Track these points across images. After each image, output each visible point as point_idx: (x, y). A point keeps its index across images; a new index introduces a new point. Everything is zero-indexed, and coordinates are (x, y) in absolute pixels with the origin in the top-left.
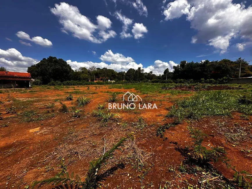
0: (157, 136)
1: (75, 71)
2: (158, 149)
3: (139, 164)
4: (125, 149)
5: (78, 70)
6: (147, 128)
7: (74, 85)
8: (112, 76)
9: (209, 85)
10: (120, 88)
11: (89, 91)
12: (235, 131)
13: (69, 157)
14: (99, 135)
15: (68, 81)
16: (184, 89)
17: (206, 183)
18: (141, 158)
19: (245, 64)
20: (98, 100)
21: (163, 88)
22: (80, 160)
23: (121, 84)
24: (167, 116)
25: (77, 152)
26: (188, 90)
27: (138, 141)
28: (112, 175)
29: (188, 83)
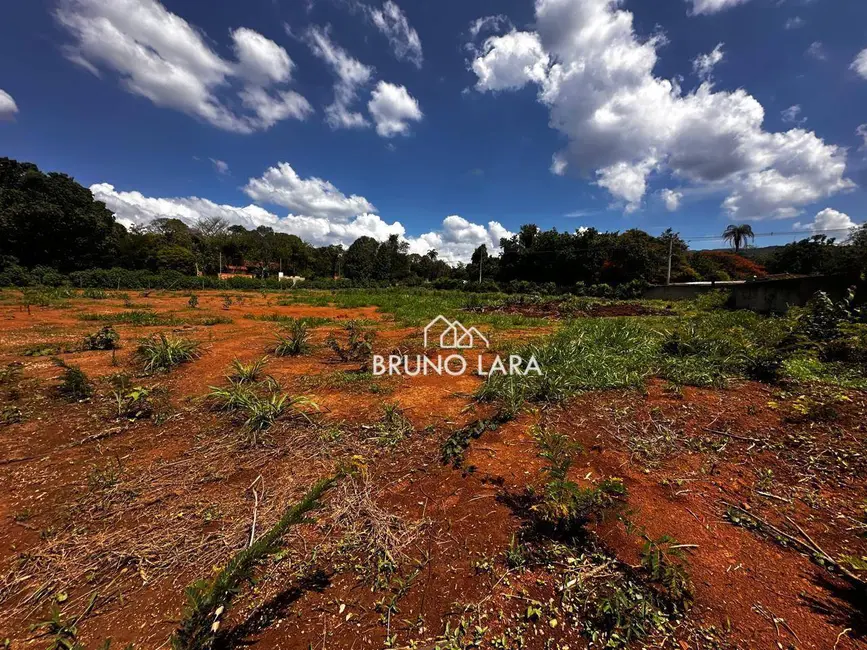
0: (445, 464)
1: (134, 230)
2: (444, 507)
3: (381, 563)
4: (332, 520)
5: (148, 228)
6: (412, 441)
7: (129, 288)
8: (294, 258)
9: (596, 301)
10: (323, 302)
11: (196, 312)
12: (652, 430)
13: (91, 583)
14: (234, 479)
15: (99, 271)
16: (531, 310)
17: (575, 589)
18: (389, 544)
19: (680, 247)
20: (234, 349)
21: (469, 308)
22: (147, 585)
23: (329, 288)
24: (476, 398)
25: (131, 558)
26: (543, 316)
27: (381, 485)
28: (280, 621)
29: (543, 294)
